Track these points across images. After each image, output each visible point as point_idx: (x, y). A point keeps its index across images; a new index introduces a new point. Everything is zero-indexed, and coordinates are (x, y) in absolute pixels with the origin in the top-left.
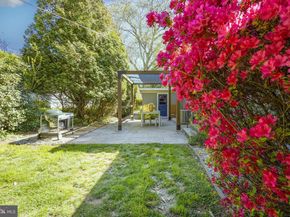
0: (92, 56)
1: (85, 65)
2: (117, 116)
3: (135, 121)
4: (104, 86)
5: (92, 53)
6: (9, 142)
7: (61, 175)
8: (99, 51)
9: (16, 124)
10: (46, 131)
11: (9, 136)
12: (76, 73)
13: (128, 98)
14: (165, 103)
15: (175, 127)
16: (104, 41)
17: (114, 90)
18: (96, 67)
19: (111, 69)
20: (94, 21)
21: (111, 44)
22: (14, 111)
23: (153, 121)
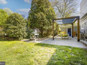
0: (45, 16)
1: (43, 19)
2: (52, 35)
3: (59, 37)
4: (48, 25)
5: (44, 15)
6: (23, 40)
7: (32, 53)
8: (47, 15)
9: (26, 36)
10: (32, 38)
11: (24, 39)
12: (40, 21)
13: (56, 30)
14: (71, 31)
15: (77, 40)
16: (48, 11)
17: (51, 27)
18: (46, 19)
19: (50, 19)
20: (45, 5)
21: (50, 12)
22: (25, 33)
23: (66, 38)
